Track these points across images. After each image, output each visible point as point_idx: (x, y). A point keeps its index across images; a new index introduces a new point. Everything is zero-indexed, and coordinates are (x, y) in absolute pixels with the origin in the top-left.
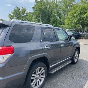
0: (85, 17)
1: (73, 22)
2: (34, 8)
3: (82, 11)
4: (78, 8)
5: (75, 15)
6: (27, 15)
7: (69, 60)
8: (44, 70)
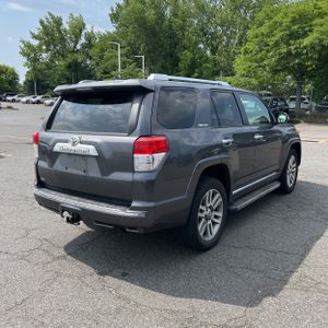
0: (305, 47)
1: (264, 67)
2: (114, 17)
3: (296, 27)
4: (282, 14)
5: (271, 41)
6: (89, 45)
7: (273, 181)
8: (221, 200)
